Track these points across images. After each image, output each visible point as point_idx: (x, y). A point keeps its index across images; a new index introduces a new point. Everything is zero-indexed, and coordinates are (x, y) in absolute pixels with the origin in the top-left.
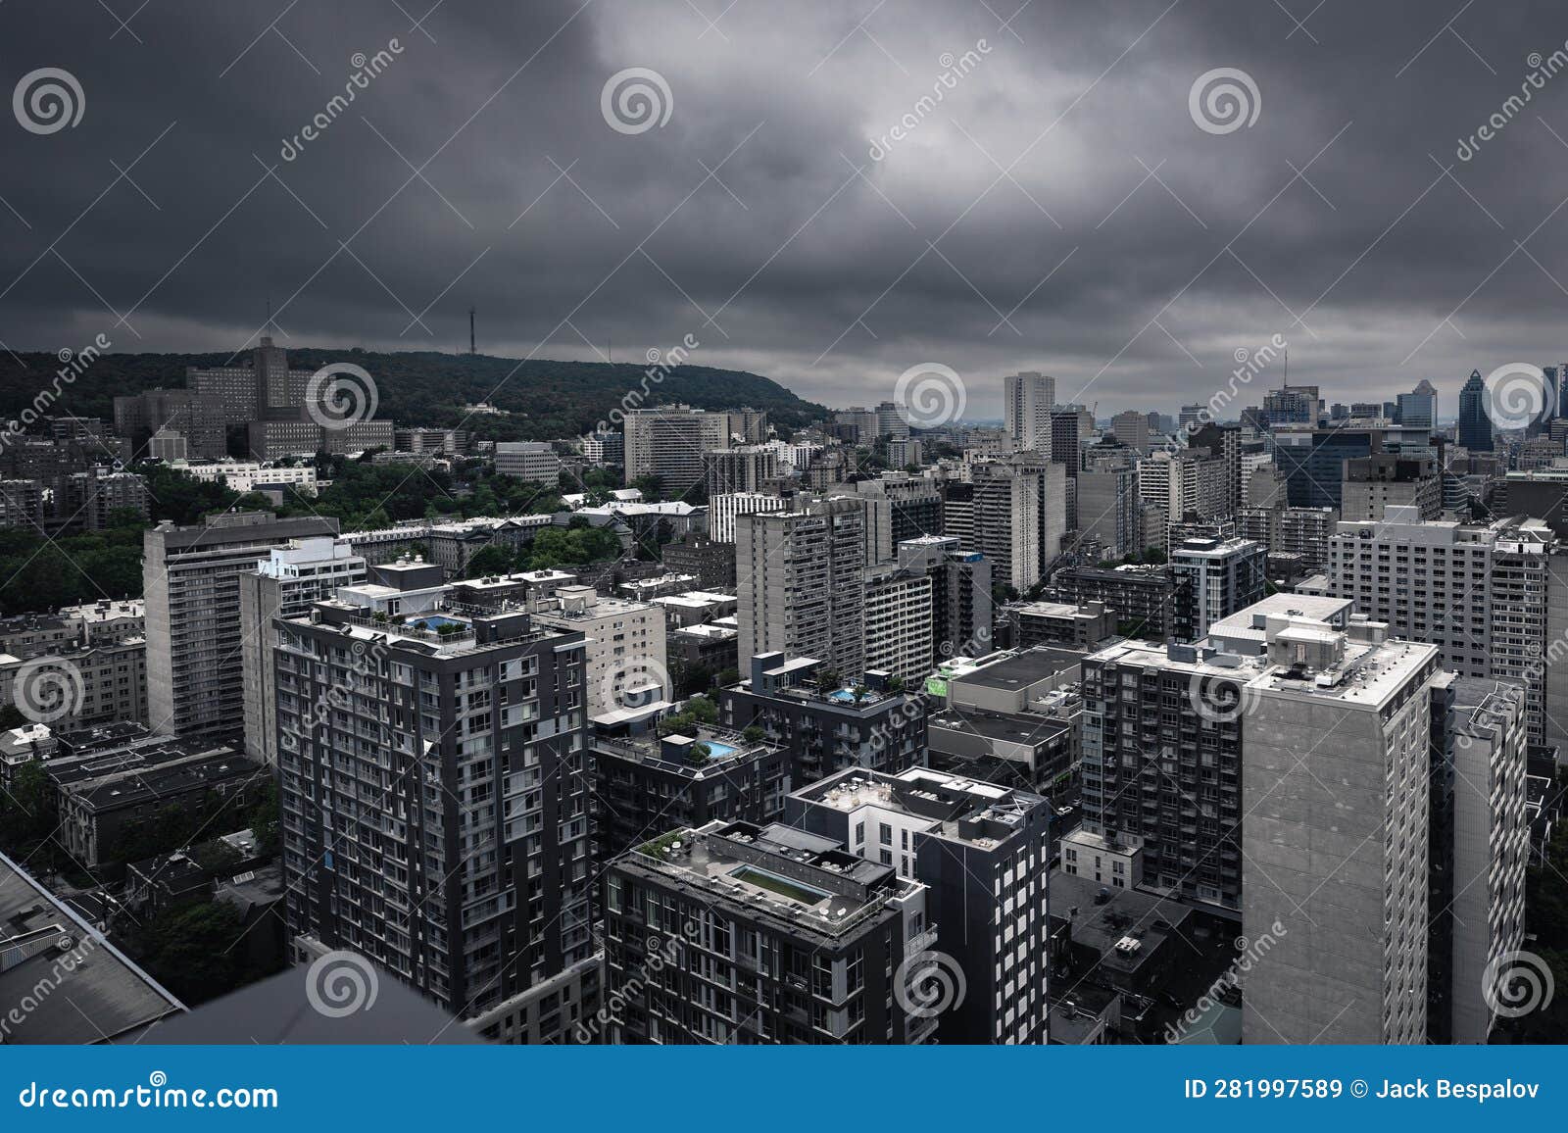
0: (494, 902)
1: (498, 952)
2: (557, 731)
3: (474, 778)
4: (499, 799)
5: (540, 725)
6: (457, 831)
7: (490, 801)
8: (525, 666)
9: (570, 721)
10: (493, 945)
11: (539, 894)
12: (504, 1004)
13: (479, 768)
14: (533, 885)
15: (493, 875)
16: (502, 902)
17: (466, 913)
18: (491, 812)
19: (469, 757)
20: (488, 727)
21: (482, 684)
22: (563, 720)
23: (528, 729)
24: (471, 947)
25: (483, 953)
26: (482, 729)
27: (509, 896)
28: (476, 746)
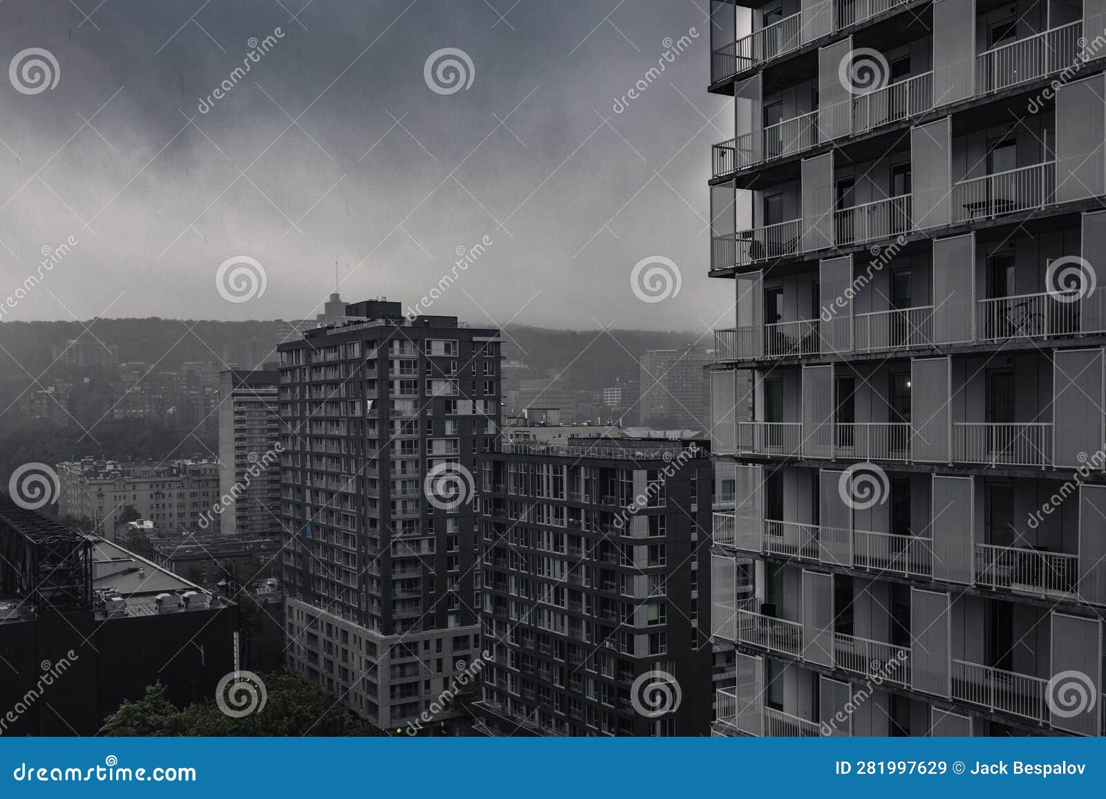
0: (418, 542)
1: (420, 587)
2: (474, 412)
3: (403, 432)
4: (424, 456)
5: (460, 403)
6: (389, 473)
7: (416, 456)
8: (447, 348)
9: (486, 406)
10: (416, 579)
11: (456, 549)
12: (424, 633)
13: (408, 426)
14: (450, 541)
15: (418, 520)
16: (425, 544)
17: (395, 544)
18: (417, 466)
19: (400, 413)
20: (416, 393)
21: (411, 352)
22: (480, 404)
23: (448, 403)
24: (398, 575)
25: (409, 584)
26: (410, 392)
27: (431, 541)
28: (405, 407)
